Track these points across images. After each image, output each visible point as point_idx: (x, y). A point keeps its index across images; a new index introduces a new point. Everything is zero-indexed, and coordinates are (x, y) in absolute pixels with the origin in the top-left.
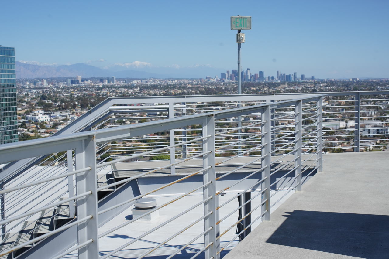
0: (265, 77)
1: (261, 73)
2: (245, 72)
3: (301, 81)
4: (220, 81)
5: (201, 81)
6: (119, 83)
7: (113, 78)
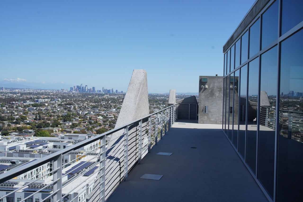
0: (96, 90)
1: (94, 88)
2: (84, 87)
3: (116, 93)
4: (70, 91)
5: (58, 91)
6: (6, 90)
7: (2, 88)
